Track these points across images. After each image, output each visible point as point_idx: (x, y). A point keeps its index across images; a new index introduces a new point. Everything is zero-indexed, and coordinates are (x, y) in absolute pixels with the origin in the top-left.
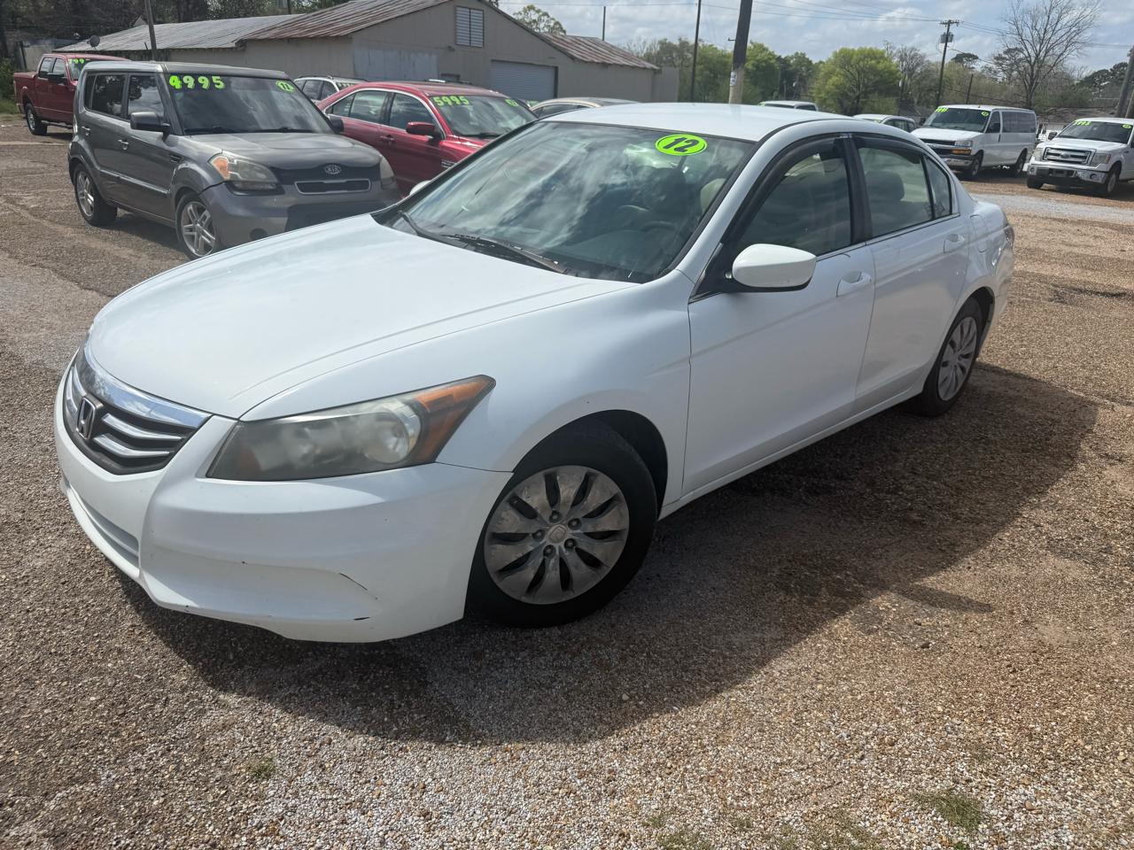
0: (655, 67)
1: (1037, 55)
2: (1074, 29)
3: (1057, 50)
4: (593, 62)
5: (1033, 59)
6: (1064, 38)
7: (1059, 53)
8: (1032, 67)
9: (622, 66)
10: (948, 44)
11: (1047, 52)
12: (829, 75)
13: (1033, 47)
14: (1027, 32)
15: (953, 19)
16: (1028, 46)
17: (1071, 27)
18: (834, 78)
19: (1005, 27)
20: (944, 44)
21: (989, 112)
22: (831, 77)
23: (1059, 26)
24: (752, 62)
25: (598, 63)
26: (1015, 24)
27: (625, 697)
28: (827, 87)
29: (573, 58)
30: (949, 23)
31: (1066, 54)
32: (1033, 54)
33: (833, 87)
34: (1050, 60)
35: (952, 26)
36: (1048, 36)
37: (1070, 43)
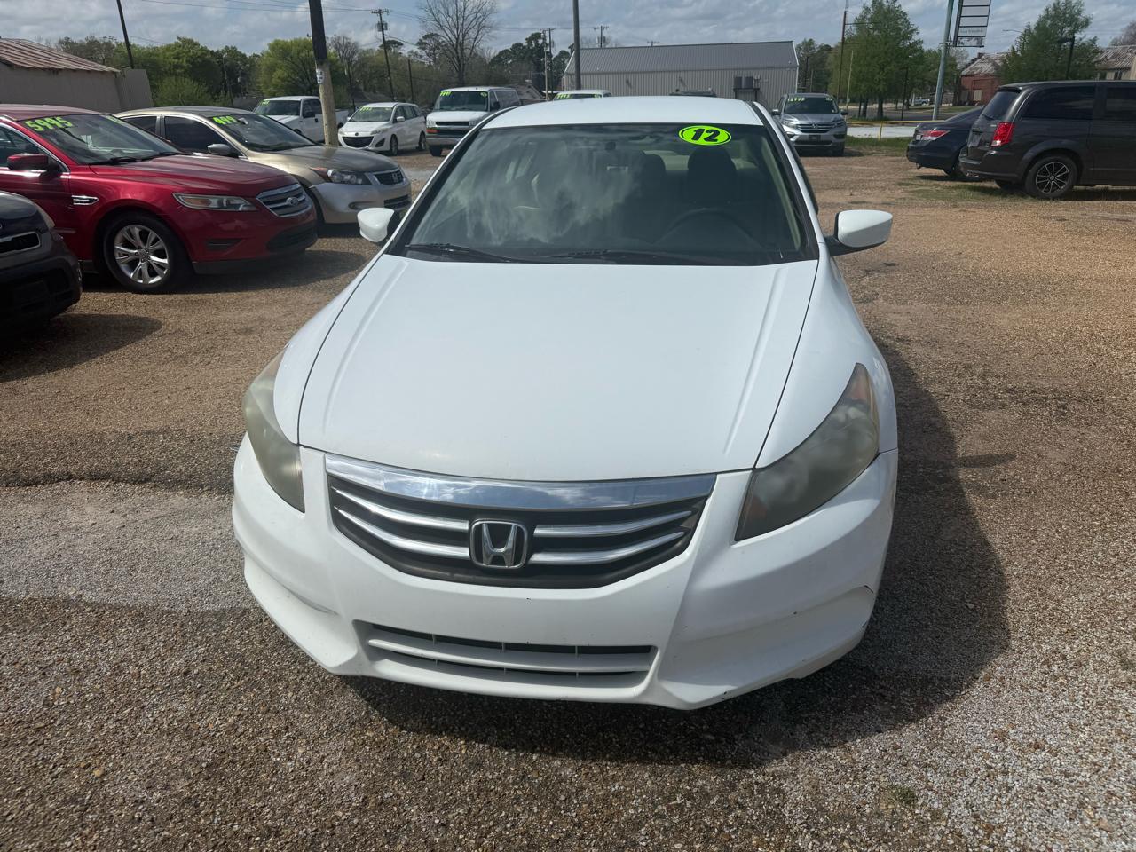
0: (114, 70)
1: (457, 39)
2: (479, 15)
3: (472, 34)
4: (38, 68)
5: (455, 43)
6: (474, 23)
7: (474, 37)
8: (456, 50)
9: (75, 71)
10: (385, 32)
11: (464, 36)
12: (272, 69)
13: (452, 32)
14: (442, 18)
15: (383, 8)
16: (448, 32)
17: (477, 13)
18: (279, 72)
19: (422, 13)
20: (381, 33)
21: (487, 93)
22: (275, 71)
23: (467, 12)
24: (185, 58)
25: (43, 69)
26: (431, 11)
27: (971, 606)
28: (273, 80)
29: (9, 65)
30: (380, 12)
31: (479, 36)
32: (453, 39)
33: (279, 81)
34: (468, 43)
35: (384, 15)
36: (461, 21)
37: (481, 27)
